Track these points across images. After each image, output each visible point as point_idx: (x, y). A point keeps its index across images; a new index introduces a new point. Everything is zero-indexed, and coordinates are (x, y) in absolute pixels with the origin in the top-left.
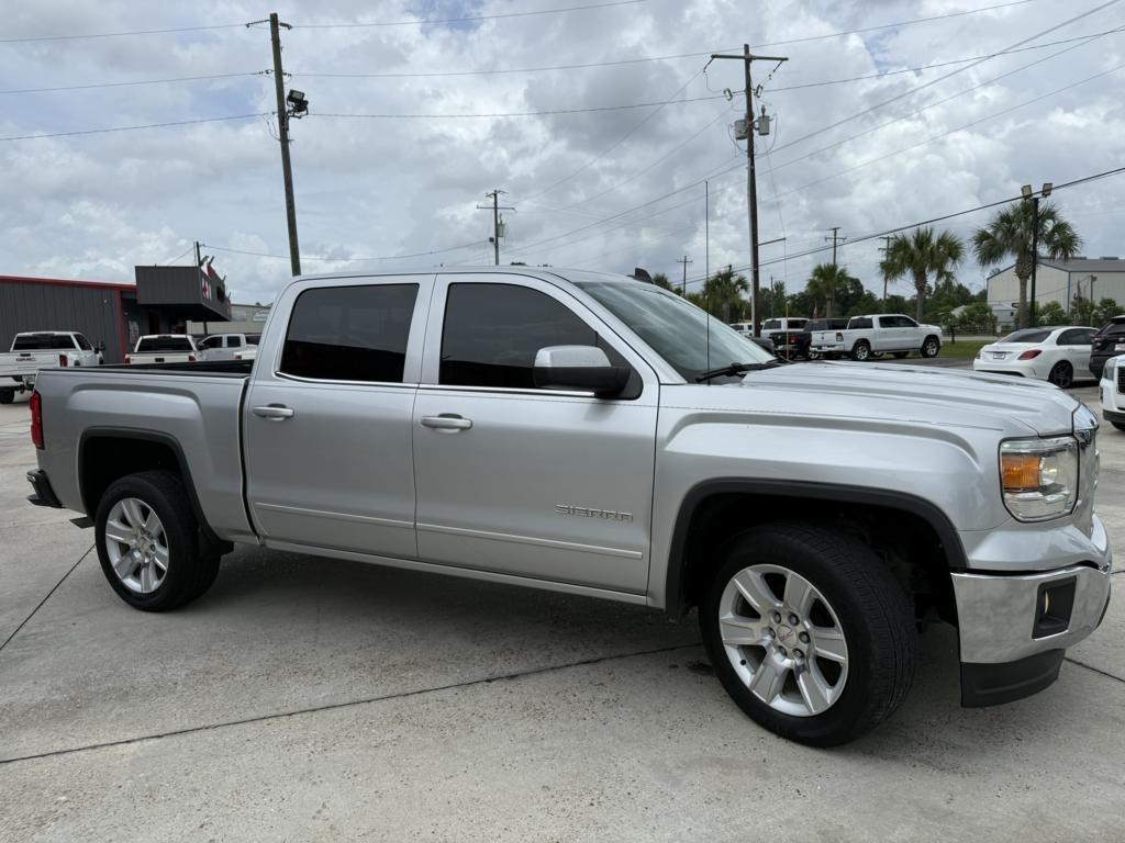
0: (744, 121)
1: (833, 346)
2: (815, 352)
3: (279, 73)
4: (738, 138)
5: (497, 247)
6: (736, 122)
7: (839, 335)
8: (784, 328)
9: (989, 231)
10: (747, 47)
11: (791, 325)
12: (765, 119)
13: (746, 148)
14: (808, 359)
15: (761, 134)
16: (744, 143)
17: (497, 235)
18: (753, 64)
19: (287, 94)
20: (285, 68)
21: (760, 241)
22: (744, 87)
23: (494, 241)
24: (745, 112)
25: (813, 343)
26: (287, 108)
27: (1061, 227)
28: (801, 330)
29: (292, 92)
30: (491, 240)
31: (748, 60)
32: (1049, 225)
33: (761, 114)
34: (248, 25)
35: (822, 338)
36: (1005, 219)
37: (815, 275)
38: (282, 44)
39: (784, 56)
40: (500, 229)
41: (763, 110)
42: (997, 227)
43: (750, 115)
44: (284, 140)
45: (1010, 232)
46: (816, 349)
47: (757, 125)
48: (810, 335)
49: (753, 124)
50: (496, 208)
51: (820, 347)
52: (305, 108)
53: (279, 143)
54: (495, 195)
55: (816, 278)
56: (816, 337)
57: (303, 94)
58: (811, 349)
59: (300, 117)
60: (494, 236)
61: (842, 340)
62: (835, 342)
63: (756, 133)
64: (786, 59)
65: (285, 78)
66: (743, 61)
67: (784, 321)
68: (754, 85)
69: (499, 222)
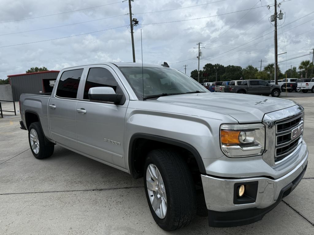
0: (274, 15)
1: (305, 88)
2: (299, 89)
3: (131, 14)
4: (271, 21)
5: (199, 59)
6: (271, 16)
7: (307, 84)
8: (289, 82)
11: (291, 80)
12: (281, 14)
13: (274, 24)
14: (296, 92)
15: (279, 19)
16: (274, 23)
17: (199, 56)
19: (132, 19)
20: (132, 12)
21: (278, 54)
22: (274, 4)
24: (274, 12)
25: (298, 87)
26: (133, 23)
28: (295, 82)
29: (134, 19)
33: (280, 13)
34: (123, 2)
35: (301, 85)
37: (302, 64)
38: (131, 6)
40: (200, 54)
41: (281, 11)
43: (276, 13)
44: (132, 33)
46: (299, 88)
47: (278, 16)
48: (297, 84)
51: (300, 88)
52: (138, 23)
53: (131, 33)
54: (199, 44)
55: (302, 65)
56: (299, 85)
57: (137, 19)
58: (297, 88)
59: (136, 26)
60: (198, 56)
61: (308, 85)
62: (305, 86)
63: (278, 19)
65: (132, 15)
67: (289, 79)
68: (278, 3)
69: (200, 52)
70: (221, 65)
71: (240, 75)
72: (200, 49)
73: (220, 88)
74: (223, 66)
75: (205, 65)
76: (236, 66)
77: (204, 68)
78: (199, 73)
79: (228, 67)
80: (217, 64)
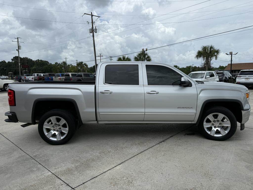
0: (91, 29)
4: (90, 33)
5: (19, 52)
9: (137, 57)
10: (92, 13)
12: (96, 29)
13: (92, 35)
16: (92, 34)
17: (19, 49)
18: (93, 17)
22: (91, 22)
23: (18, 50)
24: (92, 27)
27: (148, 57)
30: (17, 50)
31: (92, 16)
32: (147, 56)
36: (139, 55)
39: (99, 16)
40: (20, 47)
41: (95, 27)
42: (138, 56)
45: (140, 57)
47: (94, 30)
49: (93, 30)
50: (18, 42)
54: (18, 38)
60: (18, 49)
63: (94, 32)
64: (100, 17)
66: (91, 16)
68: (93, 22)
69: (19, 45)
70: (30, 59)
71: (48, 68)
72: (19, 43)
73: (59, 78)
74: (32, 60)
75: (14, 58)
76: (44, 61)
77: (12, 60)
78: (20, 65)
79: (36, 61)
80: (26, 58)
